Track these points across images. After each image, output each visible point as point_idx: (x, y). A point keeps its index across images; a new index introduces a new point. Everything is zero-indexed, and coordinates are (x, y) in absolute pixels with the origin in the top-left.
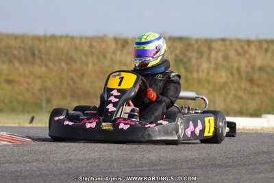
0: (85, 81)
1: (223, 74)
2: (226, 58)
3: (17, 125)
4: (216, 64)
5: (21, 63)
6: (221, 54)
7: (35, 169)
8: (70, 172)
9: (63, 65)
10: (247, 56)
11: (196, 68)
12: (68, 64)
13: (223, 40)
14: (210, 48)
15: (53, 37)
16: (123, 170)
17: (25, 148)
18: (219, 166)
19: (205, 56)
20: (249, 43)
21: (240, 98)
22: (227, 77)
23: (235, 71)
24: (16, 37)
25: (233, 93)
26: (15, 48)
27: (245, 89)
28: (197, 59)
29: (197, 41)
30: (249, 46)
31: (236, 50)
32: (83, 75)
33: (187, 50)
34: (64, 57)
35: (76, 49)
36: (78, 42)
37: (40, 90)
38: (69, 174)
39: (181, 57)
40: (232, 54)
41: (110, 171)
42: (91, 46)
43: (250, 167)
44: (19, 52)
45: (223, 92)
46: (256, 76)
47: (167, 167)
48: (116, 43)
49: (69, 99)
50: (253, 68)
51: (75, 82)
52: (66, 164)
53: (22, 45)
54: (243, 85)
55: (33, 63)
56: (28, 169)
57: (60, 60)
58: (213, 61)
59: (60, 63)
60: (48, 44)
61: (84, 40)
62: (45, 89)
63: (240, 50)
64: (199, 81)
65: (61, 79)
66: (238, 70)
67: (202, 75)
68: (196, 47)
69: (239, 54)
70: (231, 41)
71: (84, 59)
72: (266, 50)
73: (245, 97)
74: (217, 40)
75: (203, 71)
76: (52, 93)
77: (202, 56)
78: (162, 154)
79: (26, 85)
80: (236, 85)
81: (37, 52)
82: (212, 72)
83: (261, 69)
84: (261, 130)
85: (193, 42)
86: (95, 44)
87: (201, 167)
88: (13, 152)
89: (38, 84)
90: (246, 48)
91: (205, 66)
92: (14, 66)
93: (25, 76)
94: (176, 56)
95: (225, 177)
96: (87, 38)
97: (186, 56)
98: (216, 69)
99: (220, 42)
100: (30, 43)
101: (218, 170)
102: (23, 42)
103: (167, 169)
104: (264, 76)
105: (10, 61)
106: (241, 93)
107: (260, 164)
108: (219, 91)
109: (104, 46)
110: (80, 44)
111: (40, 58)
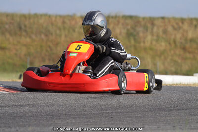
0: (59, 49)
1: (163, 44)
2: (165, 32)
4: (158, 36)
5: (11, 34)
7: (28, 111)
8: (54, 114)
9: (43, 36)
10: (181, 31)
12: (46, 35)
13: (163, 18)
14: (153, 24)
15: (36, 15)
16: (93, 112)
17: (19, 97)
19: (149, 30)
20: (182, 20)
21: (175, 62)
22: (166, 46)
23: (172, 41)
24: (7, 15)
25: (170, 58)
26: (7, 23)
27: (180, 55)
28: (144, 32)
29: (143, 19)
30: (182, 23)
31: (173, 26)
32: (57, 44)
33: (136, 26)
34: (43, 30)
35: (52, 24)
36: (54, 19)
37: (25, 55)
38: (53, 115)
39: (132, 31)
40: (170, 29)
41: (83, 113)
42: (64, 22)
43: (187, 111)
44: (10, 27)
45: (163, 57)
46: (188, 46)
49: (46, 62)
50: (186, 40)
51: (51, 50)
52: (51, 108)
53: (12, 21)
54: (177, 52)
55: (21, 35)
56: (22, 111)
57: (40, 33)
58: (155, 34)
59: (40, 35)
60: (31, 21)
61: (58, 18)
63: (176, 26)
64: (145, 49)
65: (41, 47)
66: (175, 41)
67: (147, 45)
68: (142, 23)
69: (175, 29)
70: (169, 19)
71: (58, 32)
72: (196, 26)
73: (179, 61)
74: (158, 18)
75: (148, 41)
77: (147, 30)
78: (121, 101)
79: (14, 52)
80: (172, 52)
81: (23, 27)
82: (154, 42)
83: (192, 40)
84: (194, 84)
85: (141, 20)
86: (67, 21)
87: (151, 111)
88: (10, 99)
89: (24, 51)
90: (180, 24)
91: (149, 37)
92: (6, 37)
93: (14, 45)
94: (128, 30)
95: (168, 118)
96: (61, 16)
97: (135, 30)
98: (157, 40)
99: (160, 20)
100: (18, 20)
101: (163, 113)
102: (13, 19)
103: (125, 112)
104: (194, 46)
105: (3, 33)
106: (176, 59)
107: (195, 109)
108: (160, 56)
109: (73, 22)
110: (56, 21)
111: (26, 31)
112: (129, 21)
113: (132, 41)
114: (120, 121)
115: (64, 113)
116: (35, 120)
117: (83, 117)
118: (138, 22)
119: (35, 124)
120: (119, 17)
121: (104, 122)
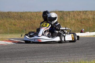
0: (35, 24)
1: (73, 21)
2: (74, 16)
3: (18, 37)
5: (17, 20)
6: (72, 15)
7: (26, 50)
9: (29, 20)
10: (80, 16)
11: (66, 20)
13: (73, 11)
14: (69, 14)
15: (26, 12)
16: (50, 50)
18: (76, 47)
19: (68, 16)
20: (80, 12)
21: (78, 27)
22: (75, 21)
24: (16, 13)
25: (76, 26)
27: (80, 25)
28: (66, 17)
29: (66, 12)
30: (80, 13)
31: (77, 14)
32: (35, 22)
33: (63, 15)
34: (29, 18)
35: (32, 15)
36: (33, 13)
37: (23, 27)
38: (35, 51)
39: (62, 16)
40: (76, 15)
43: (85, 47)
44: (17, 17)
45: (74, 26)
46: (82, 21)
47: (62, 48)
49: (31, 29)
50: (82, 19)
51: (32, 25)
52: (34, 49)
53: (18, 15)
54: (79, 24)
55: (21, 20)
57: (28, 18)
58: (70, 17)
59: (28, 19)
60: (25, 14)
61: (35, 13)
62: (24, 27)
63: (78, 14)
64: (67, 23)
65: (29, 24)
66: (78, 20)
67: (68, 21)
68: (66, 13)
70: (75, 12)
71: (35, 18)
72: (85, 14)
73: (80, 27)
74: (71, 11)
75: (68, 20)
76: (26, 28)
77: (67, 16)
79: (19, 26)
81: (22, 17)
82: (70, 20)
83: (84, 19)
84: (86, 36)
85: (65, 12)
86: (37, 14)
87: (72, 48)
88: (19, 46)
89: (22, 25)
90: (79, 13)
91: (68, 19)
92: (15, 20)
93: (19, 23)
94: (60, 16)
95: (79, 51)
96: (35, 12)
97: (63, 16)
98: (71, 20)
99: (72, 12)
100: (20, 14)
104: (85, 21)
105: (14, 19)
107: (88, 46)
108: (73, 25)
109: (40, 14)
110: (33, 14)
111: (23, 18)
112: (60, 13)
113: (62, 20)
114: (61, 52)
115: (39, 50)
116: (29, 54)
117: (46, 52)
118: (64, 13)
119: (29, 55)
120: (57, 12)
121: (55, 53)
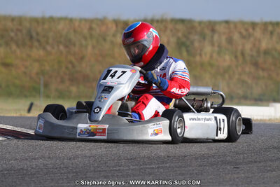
0: (84, 65)
1: (227, 57)
2: (230, 41)
4: (219, 46)
5: (18, 46)
6: (224, 38)
9: (61, 47)
10: (252, 39)
11: (199, 52)
12: (66, 47)
13: (227, 22)
14: (213, 30)
15: (52, 19)
19: (208, 38)
20: (254, 25)
21: (244, 82)
22: (231, 60)
23: (239, 54)
24: (13, 19)
25: (237, 76)
26: (12, 31)
27: (250, 73)
28: (200, 41)
29: (200, 23)
30: (254, 29)
31: (240, 33)
33: (189, 33)
34: (62, 40)
35: (75, 31)
36: (77, 24)
37: (37, 74)
40: (236, 36)
44: (16, 34)
45: (227, 76)
46: (261, 60)
48: (117, 26)
49: (67, 83)
50: (258, 52)
51: (74, 66)
53: (20, 28)
54: (247, 70)
55: (31, 47)
57: (59, 43)
58: (216, 44)
59: (58, 46)
60: (46, 26)
61: (83, 23)
63: (244, 33)
64: (202, 65)
65: (59, 62)
66: (243, 54)
67: (206, 58)
68: (199, 29)
69: (243, 37)
70: (235, 24)
71: (84, 42)
72: (272, 33)
74: (220, 23)
75: (206, 54)
77: (204, 38)
79: (23, 69)
80: (240, 69)
82: (215, 55)
83: (266, 52)
85: (197, 25)
86: (94, 26)
89: (35, 68)
90: (251, 30)
91: (208, 49)
92: (11, 48)
93: (23, 60)
94: (178, 38)
96: (86, 20)
97: (188, 39)
98: (219, 53)
99: (223, 25)
100: (28, 25)
102: (20, 24)
105: (7, 44)
106: (245, 78)
108: (223, 75)
109: (104, 28)
110: (79, 26)
111: (38, 41)
112: (180, 26)
113: (185, 54)
118: (193, 27)
120: (166, 21)
